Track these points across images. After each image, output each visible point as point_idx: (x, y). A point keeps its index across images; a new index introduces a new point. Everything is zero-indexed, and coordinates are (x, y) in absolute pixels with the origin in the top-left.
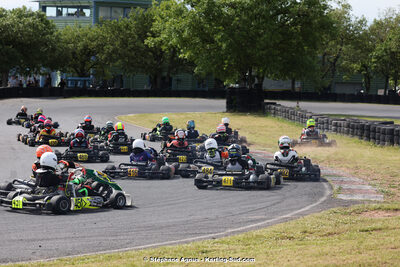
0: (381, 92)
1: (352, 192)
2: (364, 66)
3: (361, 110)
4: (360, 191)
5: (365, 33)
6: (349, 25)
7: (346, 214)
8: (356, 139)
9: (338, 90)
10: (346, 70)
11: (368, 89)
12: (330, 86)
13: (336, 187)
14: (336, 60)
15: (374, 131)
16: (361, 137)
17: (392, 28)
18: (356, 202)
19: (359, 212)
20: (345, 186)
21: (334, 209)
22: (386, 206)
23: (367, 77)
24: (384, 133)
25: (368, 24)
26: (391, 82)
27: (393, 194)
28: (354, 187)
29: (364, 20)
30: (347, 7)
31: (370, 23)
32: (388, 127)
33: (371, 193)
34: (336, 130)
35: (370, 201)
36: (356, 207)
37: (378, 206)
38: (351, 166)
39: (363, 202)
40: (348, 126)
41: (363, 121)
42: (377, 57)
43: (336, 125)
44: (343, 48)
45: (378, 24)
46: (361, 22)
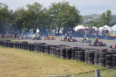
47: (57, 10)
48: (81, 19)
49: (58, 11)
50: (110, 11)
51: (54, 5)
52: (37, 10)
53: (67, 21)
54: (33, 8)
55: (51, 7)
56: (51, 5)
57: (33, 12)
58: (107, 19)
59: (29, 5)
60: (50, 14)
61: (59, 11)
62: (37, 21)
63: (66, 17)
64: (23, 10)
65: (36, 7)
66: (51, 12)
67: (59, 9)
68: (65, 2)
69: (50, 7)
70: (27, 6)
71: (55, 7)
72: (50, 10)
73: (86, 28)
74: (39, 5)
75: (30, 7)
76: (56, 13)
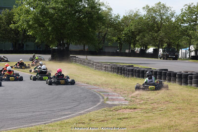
0: (127, 51)
1: (113, 100)
2: (119, 38)
3: (118, 60)
4: (117, 99)
5: (119, 22)
6: (111, 18)
7: (110, 111)
8: (115, 74)
9: (106, 50)
10: (110, 40)
11: (121, 49)
12: (102, 48)
13: (105, 98)
14: (105, 35)
15: (124, 70)
16: (118, 73)
17: (132, 20)
18: (116, 105)
19: (117, 110)
20: (110, 97)
21: (105, 109)
22: (130, 107)
23: (121, 44)
24: (129, 71)
25: (121, 18)
26: (132, 46)
27: (134, 101)
28: (114, 98)
29: (119, 16)
30: (110, 9)
31: (121, 17)
32: (131, 68)
33: (122, 100)
34: (105, 70)
35: (122, 105)
36: (115, 107)
37: (126, 107)
38: (113, 87)
39: (118, 105)
40: (111, 68)
41: (118, 65)
42: (125, 34)
43: (105, 67)
44: (109, 29)
45: (125, 18)
46: (117, 17)
47: (194, 17)
49: (196, 18)
51: (189, 7)
52: (161, 15)
54: (155, 12)
55: (184, 11)
56: (184, 8)
57: (154, 18)
59: (148, 6)
60: (182, 23)
62: (162, 33)
64: (136, 15)
65: (160, 11)
66: (185, 18)
69: (182, 10)
70: (144, 8)
71: (191, 10)
72: (183, 16)
74: (164, 7)
75: (149, 10)
76: (193, 21)
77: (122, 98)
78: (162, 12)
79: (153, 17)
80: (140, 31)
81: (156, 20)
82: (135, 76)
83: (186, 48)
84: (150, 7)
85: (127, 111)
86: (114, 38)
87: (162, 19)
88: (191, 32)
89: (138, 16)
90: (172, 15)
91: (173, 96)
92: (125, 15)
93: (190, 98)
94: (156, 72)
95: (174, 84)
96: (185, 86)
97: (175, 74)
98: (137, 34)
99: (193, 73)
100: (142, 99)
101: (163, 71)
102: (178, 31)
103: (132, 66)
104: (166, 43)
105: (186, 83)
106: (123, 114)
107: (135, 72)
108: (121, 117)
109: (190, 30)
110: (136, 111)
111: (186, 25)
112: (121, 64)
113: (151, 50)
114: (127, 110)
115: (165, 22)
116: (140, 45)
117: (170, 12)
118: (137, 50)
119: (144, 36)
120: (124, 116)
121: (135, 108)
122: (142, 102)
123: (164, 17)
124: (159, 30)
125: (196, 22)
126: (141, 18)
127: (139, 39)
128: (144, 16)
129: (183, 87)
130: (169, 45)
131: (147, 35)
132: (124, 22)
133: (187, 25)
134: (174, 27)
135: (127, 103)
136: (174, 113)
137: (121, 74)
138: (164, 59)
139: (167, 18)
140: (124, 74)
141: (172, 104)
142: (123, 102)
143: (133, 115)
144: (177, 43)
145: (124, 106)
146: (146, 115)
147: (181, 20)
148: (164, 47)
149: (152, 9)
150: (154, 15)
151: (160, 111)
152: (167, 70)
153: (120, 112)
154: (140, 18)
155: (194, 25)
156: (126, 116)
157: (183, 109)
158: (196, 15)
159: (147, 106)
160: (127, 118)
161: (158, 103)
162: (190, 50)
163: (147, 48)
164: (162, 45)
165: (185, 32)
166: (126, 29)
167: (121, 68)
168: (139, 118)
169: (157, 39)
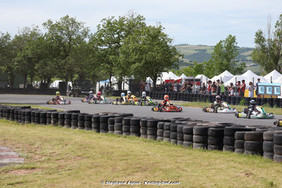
0: (22, 86)
1: (1, 157)
2: (9, 68)
3: (8, 99)
4: (7, 156)
5: (10, 44)
8: (4, 119)
11: (12, 84)
15: (17, 114)
16: (8, 118)
17: (28, 41)
18: (5, 164)
19: (6, 172)
22: (26, 166)
23: (12, 75)
24: (24, 115)
25: (11, 38)
26: (29, 79)
27: (32, 157)
28: (3, 154)
29: (8, 35)
32: (27, 110)
33: (15, 157)
35: (14, 164)
36: (4, 168)
37: (20, 166)
39: (9, 164)
41: (9, 106)
42: (18, 61)
45: (17, 38)
46: (6, 37)
47: (116, 36)
48: (176, 57)
49: (119, 37)
50: (234, 37)
51: (109, 23)
52: (69, 34)
53: (143, 61)
54: (61, 29)
55: (102, 27)
56: (102, 23)
57: (59, 39)
58: (226, 56)
59: (50, 22)
60: (99, 45)
61: (122, 36)
62: (71, 60)
63: (141, 51)
64: (34, 34)
65: (68, 28)
66: (103, 38)
67: (120, 32)
68: (135, 17)
69: (99, 26)
70: (45, 24)
71: (111, 27)
72: (101, 35)
73: (180, 78)
74: (74, 22)
75: (53, 27)
76: (115, 42)
77: (14, 153)
78: (70, 29)
79: (57, 37)
80: (39, 57)
81: (63, 41)
82: (34, 121)
83: (105, 79)
84: (54, 23)
85: (22, 173)
86: (3, 67)
87: (70, 39)
88: (111, 57)
89: (37, 35)
90: (85, 34)
91: (88, 149)
92: (18, 35)
93: (111, 150)
94: (64, 115)
95: (90, 131)
96: (104, 134)
97: (90, 117)
98: (36, 62)
99: (116, 115)
100: (43, 155)
101: (73, 114)
102: (93, 57)
103: (29, 107)
104: (78, 73)
105: (106, 130)
106: (16, 177)
107: (34, 116)
108: (13, 182)
109: (110, 54)
110: (35, 171)
111: (104, 47)
112: (13, 105)
113: (56, 83)
114: (22, 171)
115: (75, 44)
116: (41, 77)
117: (82, 29)
118: (36, 83)
119: (46, 65)
120: (17, 180)
121: (33, 168)
122: (44, 158)
123: (74, 37)
124: (67, 55)
125: (118, 43)
126: (41, 39)
127: (39, 69)
128: (46, 35)
129: (102, 134)
130: (82, 76)
131: (49, 62)
132: (15, 45)
133: (106, 47)
134: (89, 50)
135: (21, 160)
136: (89, 172)
137: (13, 119)
138: (74, 96)
139: (79, 37)
140: (17, 119)
141: (86, 160)
142: (16, 160)
143: (30, 177)
144: (92, 73)
145: (17, 166)
146: (49, 177)
147: (97, 40)
148: (75, 79)
149: (57, 25)
150: (59, 34)
151: (69, 170)
152: (79, 112)
153: (12, 174)
154: (39, 39)
155: (116, 48)
156: (21, 180)
157: (101, 166)
158: (118, 33)
159: (50, 164)
160: (22, 183)
161: (66, 159)
162: (110, 82)
163: (50, 82)
164: (72, 77)
165: (103, 58)
166: (19, 54)
167: (13, 110)
168: (39, 182)
169: (64, 68)
